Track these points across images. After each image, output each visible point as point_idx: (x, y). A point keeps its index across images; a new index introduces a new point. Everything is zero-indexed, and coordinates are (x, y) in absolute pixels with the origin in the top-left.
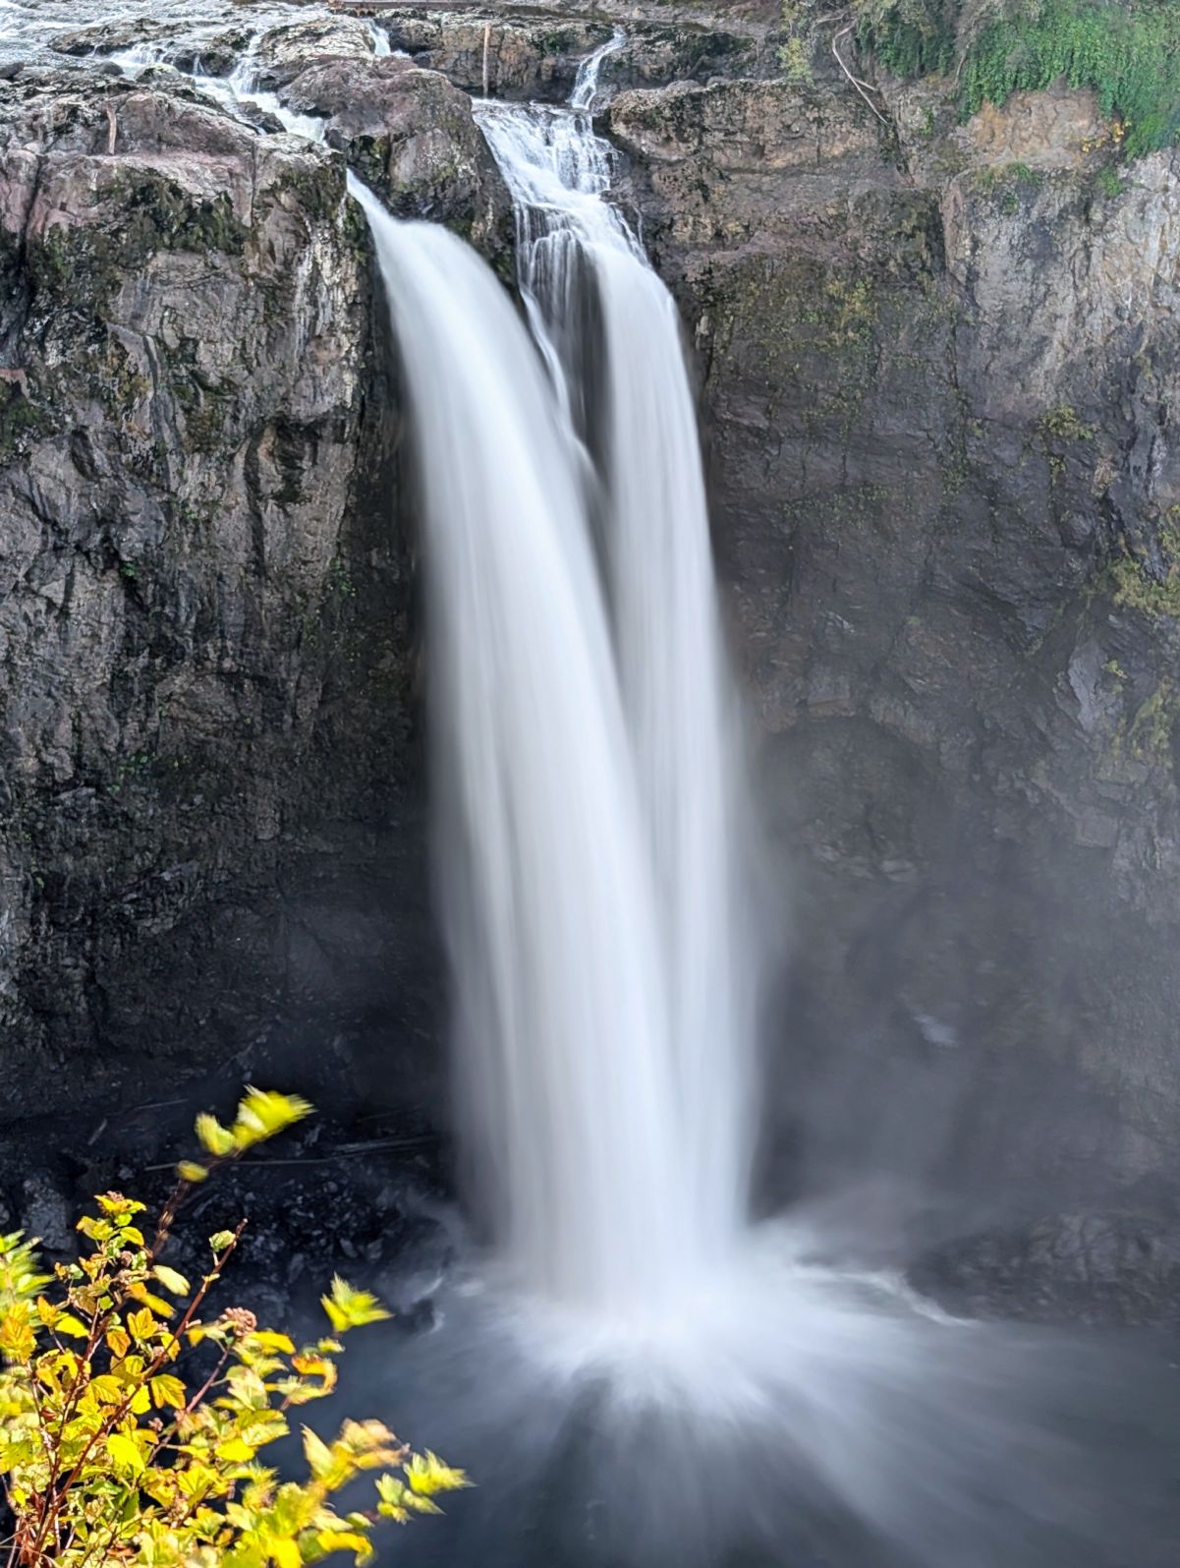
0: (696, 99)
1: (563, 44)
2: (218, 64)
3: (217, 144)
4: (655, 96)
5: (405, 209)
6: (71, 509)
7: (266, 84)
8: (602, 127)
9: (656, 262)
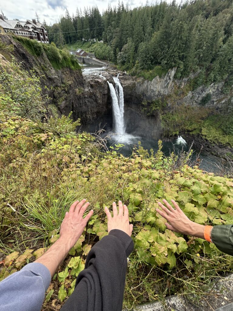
0: (124, 77)
1: (116, 73)
2: (100, 74)
3: (101, 79)
4: (121, 77)
5: (110, 83)
6: (94, 99)
7: (102, 75)
8: (119, 78)
9: (122, 86)
